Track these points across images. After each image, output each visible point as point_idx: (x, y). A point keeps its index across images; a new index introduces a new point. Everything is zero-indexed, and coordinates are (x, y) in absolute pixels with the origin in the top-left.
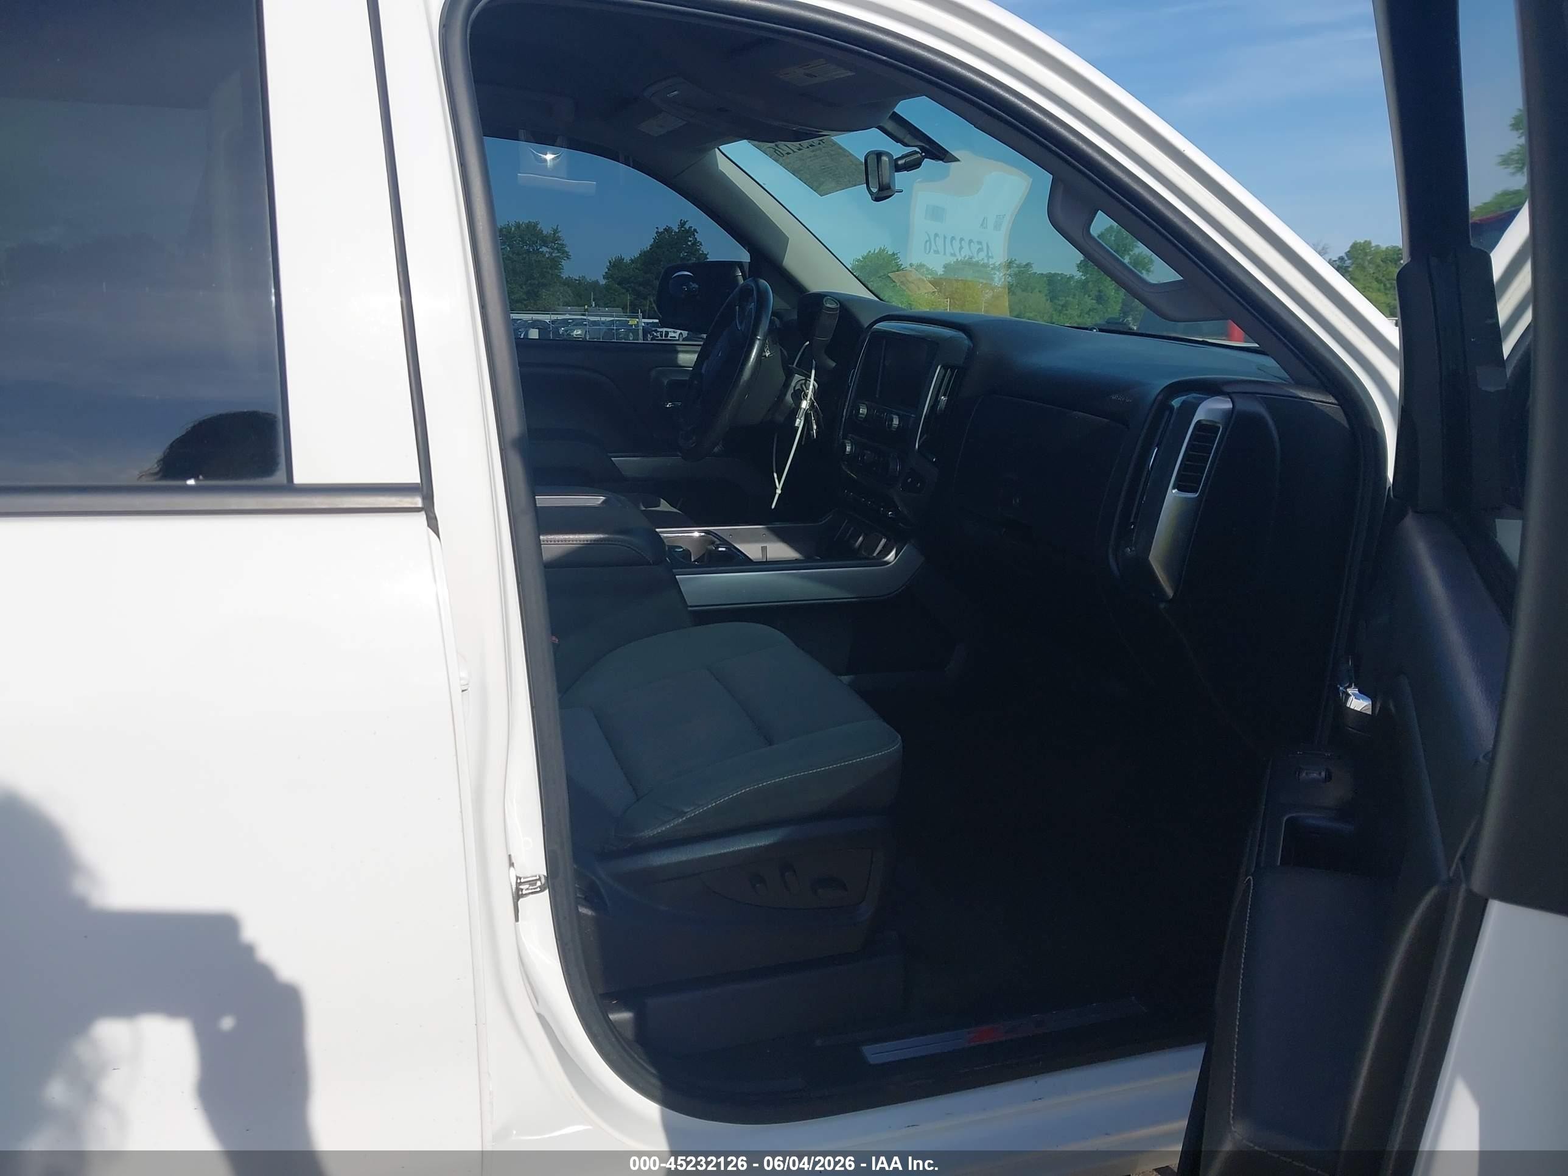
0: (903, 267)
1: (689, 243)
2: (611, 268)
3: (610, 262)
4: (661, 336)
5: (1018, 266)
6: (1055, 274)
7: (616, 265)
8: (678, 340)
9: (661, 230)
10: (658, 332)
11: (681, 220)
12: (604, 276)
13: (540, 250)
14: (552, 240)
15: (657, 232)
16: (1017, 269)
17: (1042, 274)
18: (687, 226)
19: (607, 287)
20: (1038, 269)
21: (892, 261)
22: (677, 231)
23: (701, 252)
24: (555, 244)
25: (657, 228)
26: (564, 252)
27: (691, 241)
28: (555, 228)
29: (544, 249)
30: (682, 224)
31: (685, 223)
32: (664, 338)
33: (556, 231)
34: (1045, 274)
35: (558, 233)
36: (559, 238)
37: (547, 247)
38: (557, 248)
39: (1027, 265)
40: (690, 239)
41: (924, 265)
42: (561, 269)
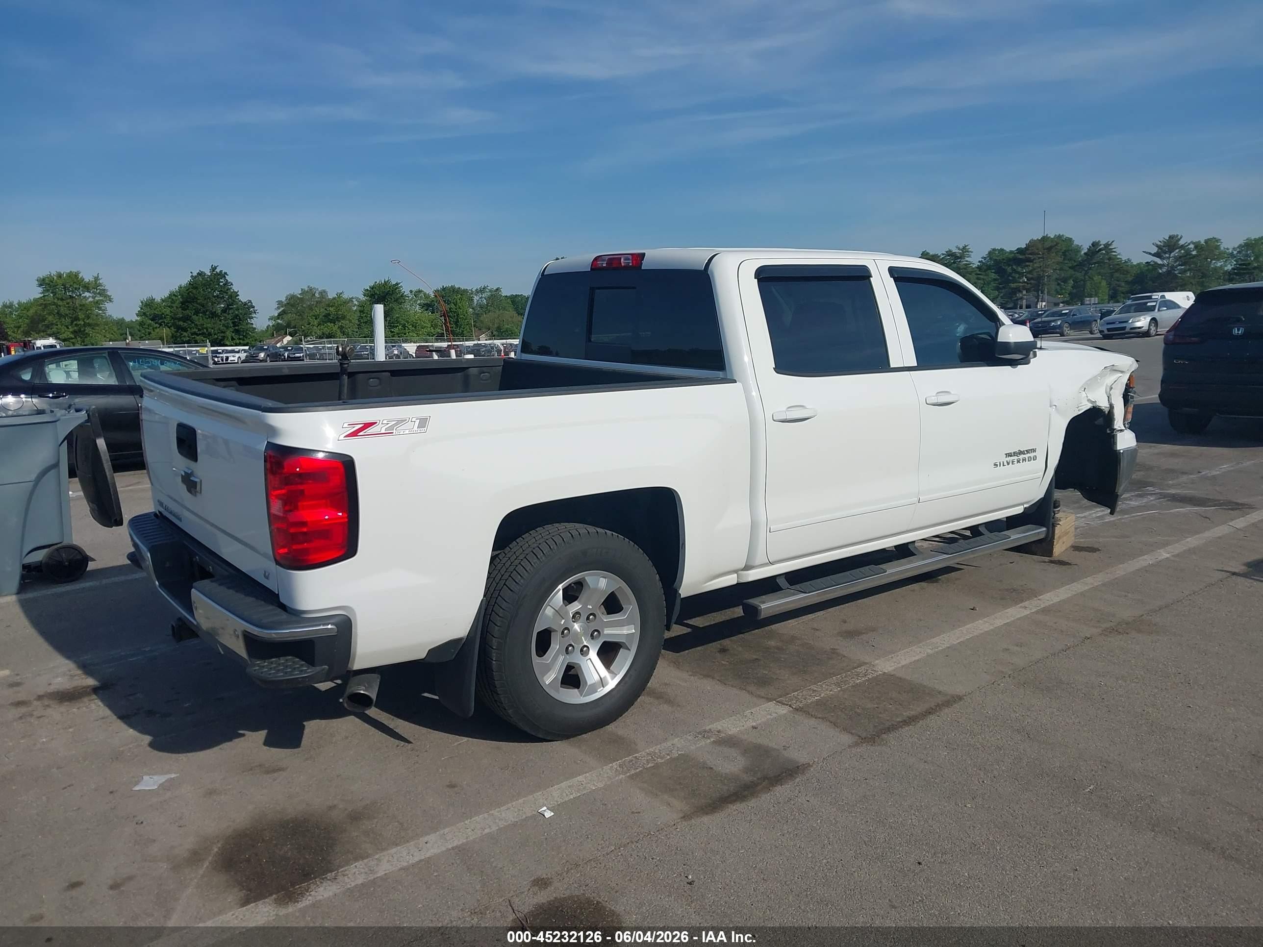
0: (405, 294)
1: (221, 284)
2: (144, 308)
3: (142, 302)
4: (222, 360)
5: (490, 291)
6: (516, 295)
7: (149, 304)
8: (238, 363)
9: (195, 274)
10: (219, 357)
11: (212, 265)
12: (136, 314)
13: (83, 295)
14: (95, 286)
15: (192, 276)
16: (490, 293)
17: (506, 296)
18: (218, 270)
19: (141, 324)
20: (505, 293)
21: (396, 289)
22: (210, 274)
23: (232, 291)
24: (97, 289)
25: (191, 273)
26: (106, 296)
27: (222, 282)
28: (96, 276)
29: (87, 294)
30: (214, 269)
31: (216, 268)
32: (224, 362)
33: (97, 279)
34: (509, 297)
35: (99, 279)
36: (100, 285)
37: (90, 292)
38: (99, 293)
39: (497, 289)
40: (221, 280)
41: (422, 291)
42: (104, 310)
